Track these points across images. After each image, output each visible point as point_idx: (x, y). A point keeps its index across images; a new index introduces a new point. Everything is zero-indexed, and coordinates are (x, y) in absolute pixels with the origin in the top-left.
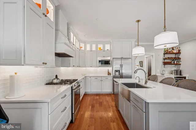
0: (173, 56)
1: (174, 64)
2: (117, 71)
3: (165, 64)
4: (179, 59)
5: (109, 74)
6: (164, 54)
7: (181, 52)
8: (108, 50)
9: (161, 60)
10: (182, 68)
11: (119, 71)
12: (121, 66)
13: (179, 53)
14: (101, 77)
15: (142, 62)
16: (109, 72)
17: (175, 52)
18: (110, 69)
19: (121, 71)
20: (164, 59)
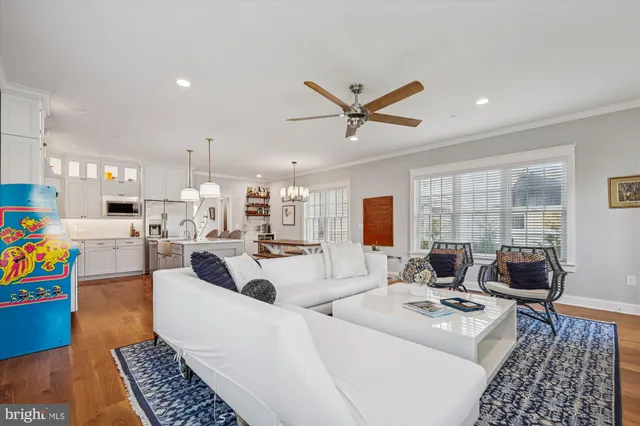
0: (261, 201)
1: (261, 215)
2: (154, 227)
3: (249, 214)
4: (267, 206)
5: (134, 234)
6: (248, 197)
7: (271, 195)
8: (130, 180)
9: (242, 208)
10: (271, 223)
11: (160, 227)
12: (164, 216)
13: (267, 197)
14: (115, 239)
15: (214, 209)
16: (133, 231)
17: (262, 194)
18: (136, 222)
19: (163, 227)
20: (248, 206)
